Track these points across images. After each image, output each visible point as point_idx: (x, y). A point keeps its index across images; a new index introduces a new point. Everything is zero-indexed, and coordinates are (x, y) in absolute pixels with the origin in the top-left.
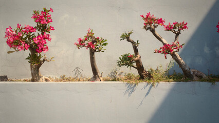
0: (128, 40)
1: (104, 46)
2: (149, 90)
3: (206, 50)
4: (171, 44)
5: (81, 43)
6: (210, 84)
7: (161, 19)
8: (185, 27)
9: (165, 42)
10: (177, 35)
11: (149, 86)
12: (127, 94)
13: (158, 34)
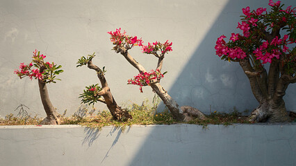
0: (90, 67)
1: (56, 75)
2: (118, 137)
3: (209, 78)
4: (149, 72)
5: (24, 71)
6: (201, 127)
7: (136, 38)
8: (169, 49)
9: (141, 70)
10: (161, 58)
11: (117, 131)
12: (87, 143)
13: (131, 58)
